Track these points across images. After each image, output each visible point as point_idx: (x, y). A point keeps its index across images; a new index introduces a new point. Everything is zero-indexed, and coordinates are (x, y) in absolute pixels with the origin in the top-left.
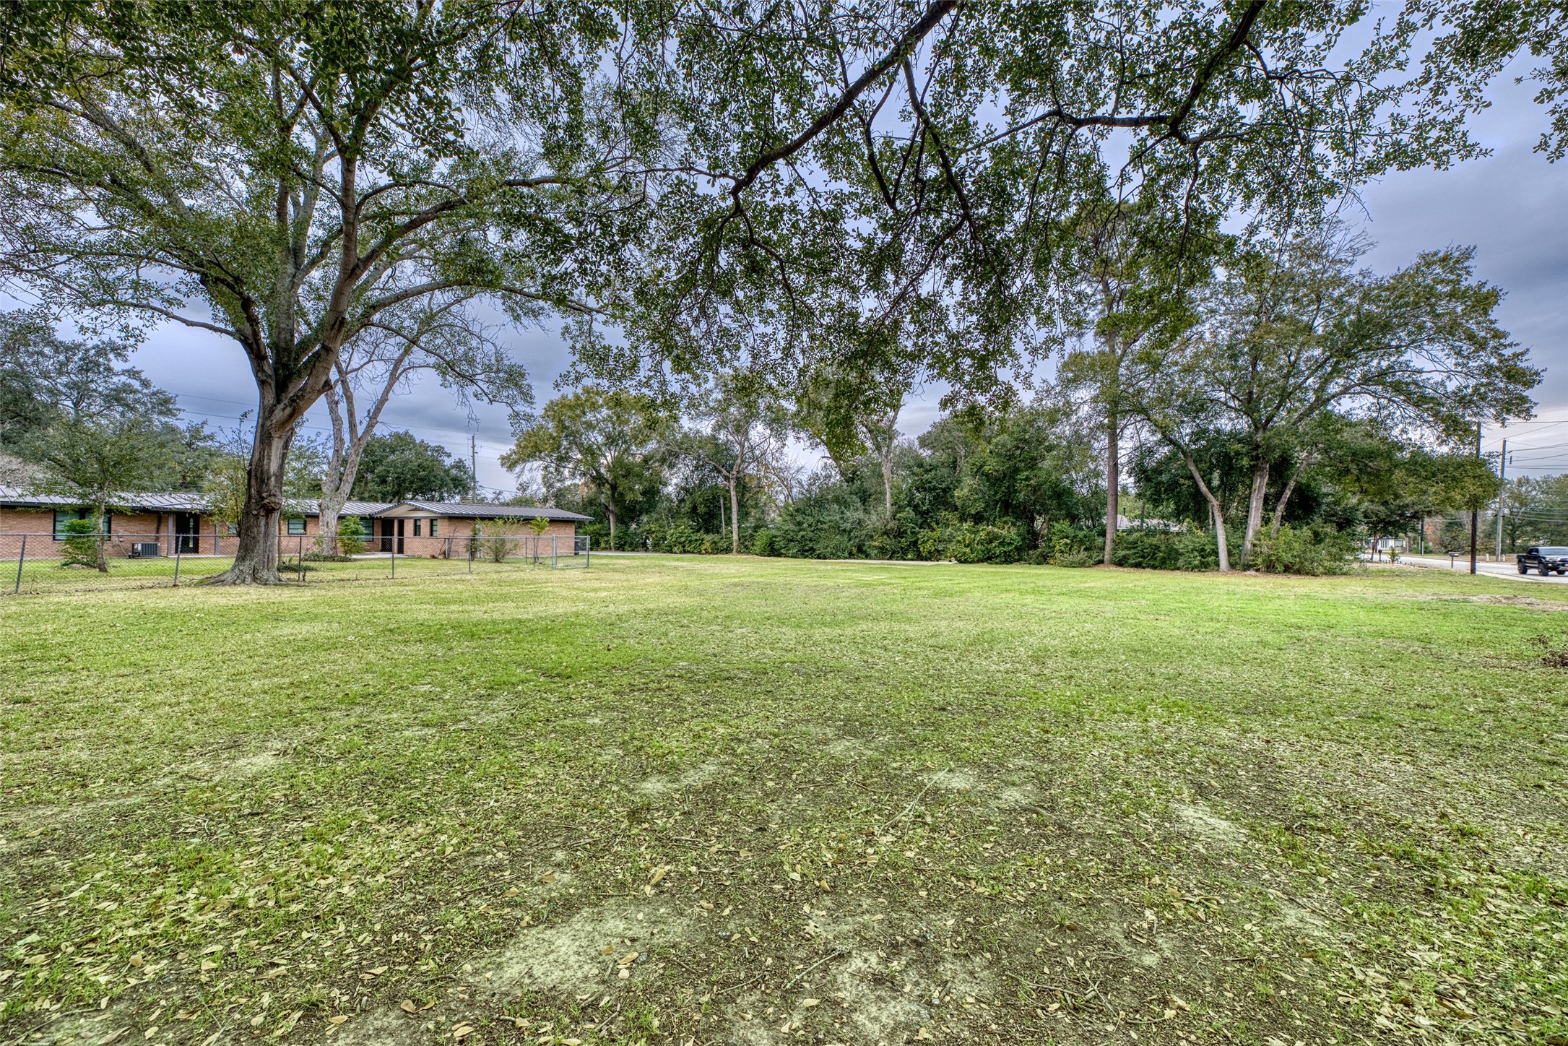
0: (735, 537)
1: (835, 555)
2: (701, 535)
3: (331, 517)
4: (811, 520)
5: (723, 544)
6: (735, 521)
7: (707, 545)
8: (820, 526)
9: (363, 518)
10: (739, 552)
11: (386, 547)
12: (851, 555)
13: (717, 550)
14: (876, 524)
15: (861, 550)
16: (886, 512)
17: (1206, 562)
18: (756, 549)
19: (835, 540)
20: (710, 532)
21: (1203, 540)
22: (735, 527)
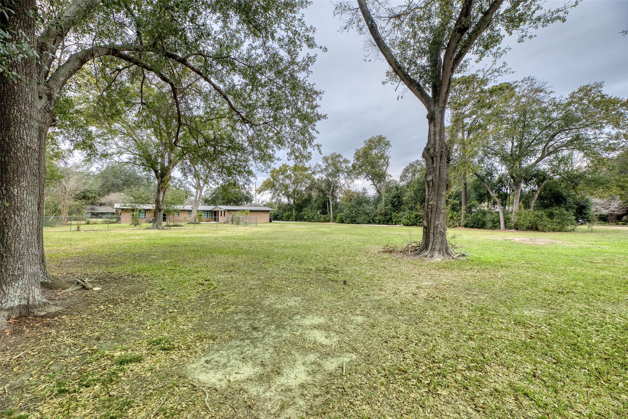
0: (332, 216)
1: (362, 223)
2: (321, 215)
3: (195, 211)
4: (356, 209)
5: (327, 219)
6: (331, 210)
7: (322, 219)
8: (359, 212)
10: (333, 222)
11: (215, 220)
12: (369, 223)
13: (326, 221)
14: (378, 211)
15: (373, 221)
16: (381, 206)
17: (495, 226)
18: (337, 220)
19: (363, 217)
20: (324, 214)
21: (494, 216)
22: (331, 212)
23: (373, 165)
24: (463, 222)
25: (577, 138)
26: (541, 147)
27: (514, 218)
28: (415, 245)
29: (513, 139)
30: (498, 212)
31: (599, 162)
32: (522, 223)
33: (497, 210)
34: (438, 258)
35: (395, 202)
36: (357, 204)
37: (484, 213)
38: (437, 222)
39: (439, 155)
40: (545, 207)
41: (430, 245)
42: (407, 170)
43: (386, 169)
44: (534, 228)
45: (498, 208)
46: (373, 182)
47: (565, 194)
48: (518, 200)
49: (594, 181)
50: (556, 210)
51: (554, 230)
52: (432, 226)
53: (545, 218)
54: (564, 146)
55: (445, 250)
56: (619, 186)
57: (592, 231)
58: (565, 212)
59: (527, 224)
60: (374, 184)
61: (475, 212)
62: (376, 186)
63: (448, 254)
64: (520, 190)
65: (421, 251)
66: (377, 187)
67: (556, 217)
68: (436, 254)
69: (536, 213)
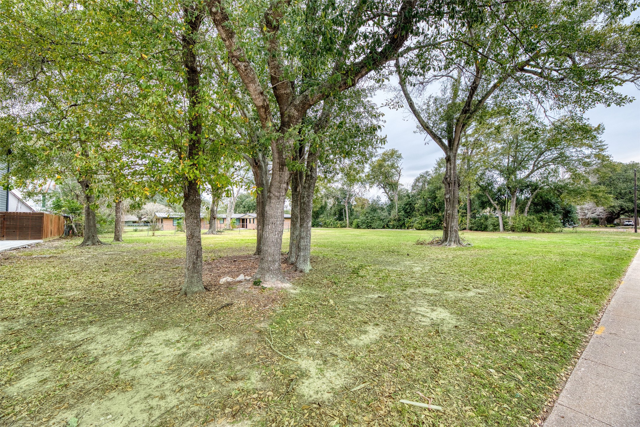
0: (348, 222)
1: (377, 228)
2: (338, 221)
3: (229, 219)
4: (371, 216)
5: (344, 225)
6: (347, 217)
7: (339, 225)
8: (374, 218)
9: (237, 219)
10: (349, 227)
11: (243, 227)
12: (384, 227)
13: (342, 227)
14: (392, 217)
15: (387, 226)
16: (394, 213)
17: (496, 228)
18: (354, 226)
19: (378, 222)
20: (340, 220)
21: (494, 221)
22: (347, 218)
23: (387, 176)
24: (468, 226)
25: (561, 155)
26: (532, 162)
27: (511, 223)
28: (437, 239)
29: (509, 157)
30: (498, 217)
31: (576, 177)
32: (517, 226)
33: (497, 215)
34: (454, 246)
35: (407, 208)
36: (371, 210)
37: (486, 218)
38: (453, 224)
39: (453, 182)
40: (537, 212)
41: (449, 238)
42: (417, 180)
43: (399, 179)
44: (527, 230)
45: (498, 214)
46: (385, 190)
47: (553, 201)
48: (514, 207)
49: (573, 191)
50: (545, 215)
51: (543, 231)
52: (450, 226)
53: (537, 222)
54: (551, 162)
55: (458, 241)
56: (592, 195)
57: (576, 232)
58: (553, 216)
59: (521, 226)
60: (386, 192)
61: (478, 217)
62: (387, 193)
63: (460, 243)
64: (515, 198)
65: (443, 242)
66: (388, 195)
67: (546, 221)
68: (453, 243)
69: (529, 217)
